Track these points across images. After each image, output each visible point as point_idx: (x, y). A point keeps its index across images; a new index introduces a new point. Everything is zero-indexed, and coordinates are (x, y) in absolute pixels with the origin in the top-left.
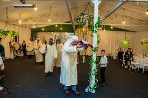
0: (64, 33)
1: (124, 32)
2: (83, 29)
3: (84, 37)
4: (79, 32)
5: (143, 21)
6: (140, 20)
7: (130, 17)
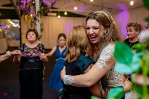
0: (4, 20)
1: (82, 18)
2: (31, 15)
3: (32, 25)
4: (26, 19)
5: (97, 6)
6: (94, 5)
7: (84, 2)
